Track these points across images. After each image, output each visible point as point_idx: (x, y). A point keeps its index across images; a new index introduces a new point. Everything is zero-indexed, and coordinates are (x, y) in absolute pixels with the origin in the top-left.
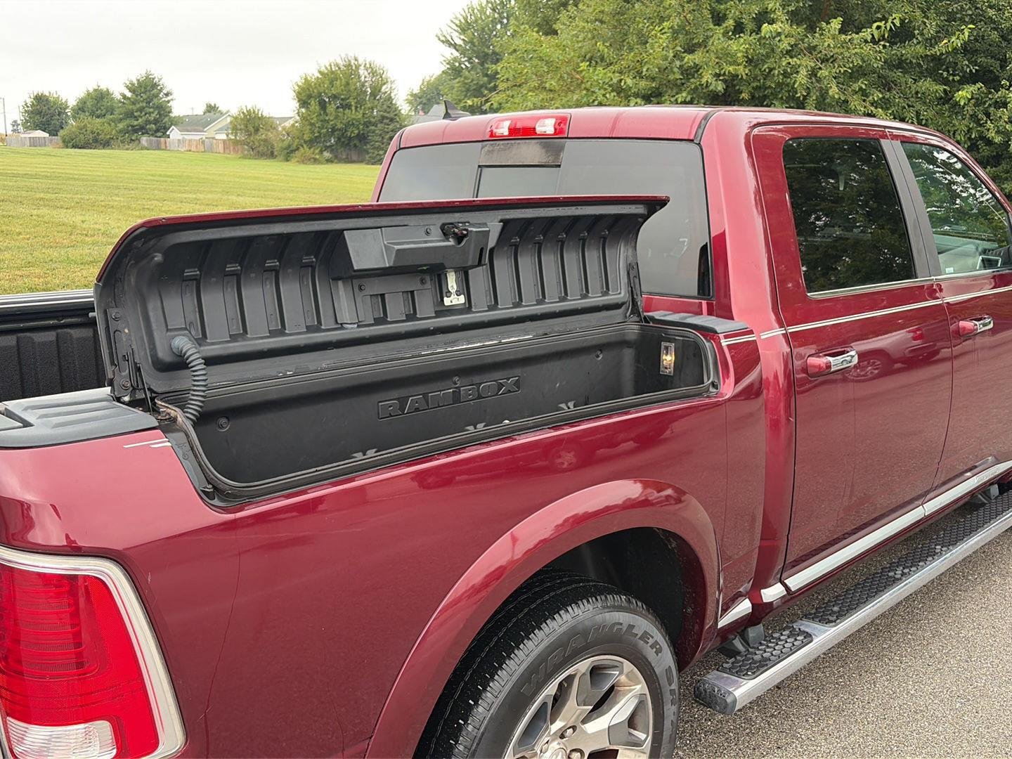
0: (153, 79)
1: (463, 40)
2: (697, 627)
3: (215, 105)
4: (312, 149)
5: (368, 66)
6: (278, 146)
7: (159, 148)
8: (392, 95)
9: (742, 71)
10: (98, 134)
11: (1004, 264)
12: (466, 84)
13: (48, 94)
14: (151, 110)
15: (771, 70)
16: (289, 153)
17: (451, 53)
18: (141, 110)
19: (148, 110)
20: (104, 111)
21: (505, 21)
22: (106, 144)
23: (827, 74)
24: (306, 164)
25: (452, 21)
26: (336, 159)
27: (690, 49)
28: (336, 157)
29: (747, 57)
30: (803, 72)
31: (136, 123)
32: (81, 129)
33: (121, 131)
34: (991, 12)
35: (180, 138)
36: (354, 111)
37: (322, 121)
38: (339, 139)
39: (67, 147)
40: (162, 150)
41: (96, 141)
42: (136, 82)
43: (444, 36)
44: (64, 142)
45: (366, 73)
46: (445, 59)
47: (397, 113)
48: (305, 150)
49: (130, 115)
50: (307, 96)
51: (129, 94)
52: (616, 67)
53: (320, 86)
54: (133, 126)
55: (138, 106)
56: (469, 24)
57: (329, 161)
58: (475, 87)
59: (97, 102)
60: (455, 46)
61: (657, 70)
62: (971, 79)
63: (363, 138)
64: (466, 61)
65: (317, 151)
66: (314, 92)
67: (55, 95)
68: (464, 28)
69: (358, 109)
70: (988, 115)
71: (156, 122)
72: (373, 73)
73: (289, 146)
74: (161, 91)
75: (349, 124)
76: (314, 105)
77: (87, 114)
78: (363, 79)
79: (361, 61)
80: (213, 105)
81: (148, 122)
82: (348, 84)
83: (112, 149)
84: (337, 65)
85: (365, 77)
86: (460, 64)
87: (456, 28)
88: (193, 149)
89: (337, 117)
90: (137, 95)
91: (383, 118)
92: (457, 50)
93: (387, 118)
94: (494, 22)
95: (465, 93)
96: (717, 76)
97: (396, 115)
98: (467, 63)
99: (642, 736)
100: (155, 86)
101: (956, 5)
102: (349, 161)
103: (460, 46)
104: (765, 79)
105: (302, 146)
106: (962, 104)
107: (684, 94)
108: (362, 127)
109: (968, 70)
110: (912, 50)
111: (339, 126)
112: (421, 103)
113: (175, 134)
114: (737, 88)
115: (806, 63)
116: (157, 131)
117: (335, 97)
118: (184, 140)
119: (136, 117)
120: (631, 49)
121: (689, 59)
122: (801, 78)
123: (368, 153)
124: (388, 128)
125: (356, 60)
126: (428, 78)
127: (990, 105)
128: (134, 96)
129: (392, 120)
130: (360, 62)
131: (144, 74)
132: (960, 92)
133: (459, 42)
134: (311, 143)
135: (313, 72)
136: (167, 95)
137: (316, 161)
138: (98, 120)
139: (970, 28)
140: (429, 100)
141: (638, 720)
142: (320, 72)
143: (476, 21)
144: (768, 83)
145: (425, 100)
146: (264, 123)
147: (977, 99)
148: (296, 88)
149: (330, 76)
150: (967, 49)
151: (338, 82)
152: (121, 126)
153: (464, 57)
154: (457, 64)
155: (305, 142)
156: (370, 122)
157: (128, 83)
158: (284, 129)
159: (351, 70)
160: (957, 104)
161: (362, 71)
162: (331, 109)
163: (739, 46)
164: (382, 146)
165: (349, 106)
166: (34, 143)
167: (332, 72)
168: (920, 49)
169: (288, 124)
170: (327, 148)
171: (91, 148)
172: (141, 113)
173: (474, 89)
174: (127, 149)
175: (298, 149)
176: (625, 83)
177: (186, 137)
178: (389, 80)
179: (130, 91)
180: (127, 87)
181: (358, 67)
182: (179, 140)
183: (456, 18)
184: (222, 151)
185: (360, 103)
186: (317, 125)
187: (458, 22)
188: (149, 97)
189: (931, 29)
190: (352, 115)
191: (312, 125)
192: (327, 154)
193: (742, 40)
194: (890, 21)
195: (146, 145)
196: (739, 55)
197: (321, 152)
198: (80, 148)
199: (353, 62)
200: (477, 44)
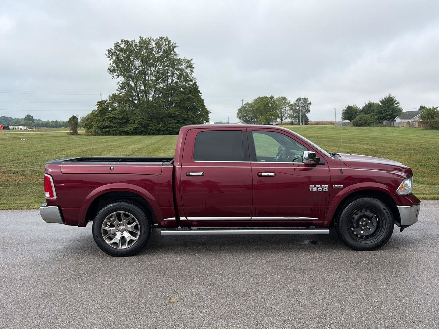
0: (392, 97)
3: (424, 106)
7: (390, 126)
10: (367, 121)
13: (352, 106)
14: (389, 110)
18: (385, 110)
19: (388, 110)
20: (371, 111)
22: (369, 124)
31: (382, 116)
32: (360, 119)
33: (375, 119)
35: (400, 121)
39: (354, 126)
40: (392, 126)
41: (365, 123)
42: (384, 99)
44: (353, 124)
49: (380, 112)
51: (380, 104)
54: (381, 117)
59: (370, 107)
67: (355, 106)
71: (390, 115)
74: (394, 102)
77: (364, 113)
81: (387, 115)
83: (371, 126)
88: (405, 126)
90: (384, 105)
100: (393, 100)
113: (398, 120)
116: (391, 118)
118: (401, 122)
119: (382, 113)
128: (383, 105)
131: (388, 95)
136: (397, 104)
138: (367, 115)
146: (436, 114)
152: (376, 117)
157: (381, 100)
166: (344, 125)
171: (363, 126)
172: (385, 111)
174: (377, 126)
177: (403, 121)
179: (381, 103)
180: (380, 101)
182: (399, 122)
184: (417, 126)
188: (388, 105)
195: (385, 125)
198: (359, 126)
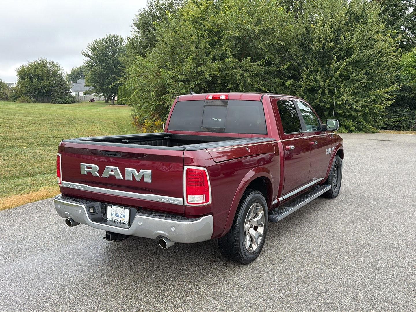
1: (93, 54)
2: (270, 203)
4: (26, 97)
5: (51, 63)
6: (9, 96)
8: (62, 75)
9: (218, 73)
11: (317, 130)
12: (95, 71)
15: (227, 73)
16: (14, 99)
17: (87, 59)
21: (110, 47)
23: (247, 75)
24: (24, 103)
25: (88, 47)
26: (37, 101)
27: (199, 65)
28: (37, 100)
29: (219, 69)
30: (239, 75)
34: (295, 57)
36: (45, 81)
37: (30, 85)
38: (39, 93)
43: (85, 53)
45: (50, 66)
46: (85, 61)
47: (65, 83)
48: (23, 97)
50: (23, 74)
52: (174, 71)
53: (29, 70)
56: (96, 48)
57: (34, 102)
58: (98, 73)
60: (89, 57)
61: (188, 72)
62: (290, 78)
63: (49, 92)
64: (94, 62)
65: (28, 98)
66: (27, 73)
68: (93, 49)
69: (47, 81)
70: (296, 90)
72: (54, 66)
73: (15, 95)
75: (43, 87)
76: (27, 79)
78: (49, 68)
79: (48, 60)
82: (42, 70)
84: (37, 62)
85: (50, 67)
86: (92, 64)
87: (90, 49)
89: (37, 84)
91: (59, 84)
92: (90, 58)
93: (60, 84)
94: (106, 47)
95: (94, 75)
96: (209, 75)
97: (64, 83)
98: (94, 63)
99: (263, 223)
101: (284, 54)
102: (43, 102)
103: (92, 56)
104: (225, 76)
105: (21, 95)
106: (288, 86)
107: (198, 81)
108: (49, 88)
109: (289, 75)
110: (272, 68)
111: (39, 87)
112: (71, 78)
114: (216, 79)
115: (239, 71)
117: (36, 75)
120: (178, 64)
121: (200, 68)
122: (238, 76)
123: (51, 98)
124: (60, 89)
125: (45, 60)
126: (74, 68)
127: (296, 87)
129: (62, 85)
130: (47, 61)
132: (287, 83)
133: (91, 55)
134: (25, 94)
135: (26, 64)
137: (28, 102)
139: (290, 63)
140: (75, 77)
141: (262, 219)
142: (29, 65)
143: (99, 47)
144: (226, 78)
146: (2, 85)
147: (292, 84)
148: (18, 71)
149: (34, 66)
150: (288, 69)
151: (38, 70)
153: (94, 61)
154: (90, 64)
155: (23, 94)
156: (52, 86)
158: (12, 88)
159: (43, 64)
160: (286, 86)
161: (48, 65)
162: (35, 80)
163: (216, 65)
164: (58, 96)
165: (43, 79)
167: (35, 65)
168: (275, 68)
169: (14, 86)
170: (33, 96)
173: (98, 74)
175: (19, 97)
176: (178, 76)
178: (61, 69)
181: (46, 63)
183: (90, 45)
185: (48, 79)
186: (28, 87)
187: (90, 47)
189: (277, 62)
190: (44, 83)
191: (26, 86)
192: (33, 99)
193: (217, 63)
194: (265, 59)
196: (216, 68)
197: (30, 98)
199: (44, 61)
200: (99, 56)
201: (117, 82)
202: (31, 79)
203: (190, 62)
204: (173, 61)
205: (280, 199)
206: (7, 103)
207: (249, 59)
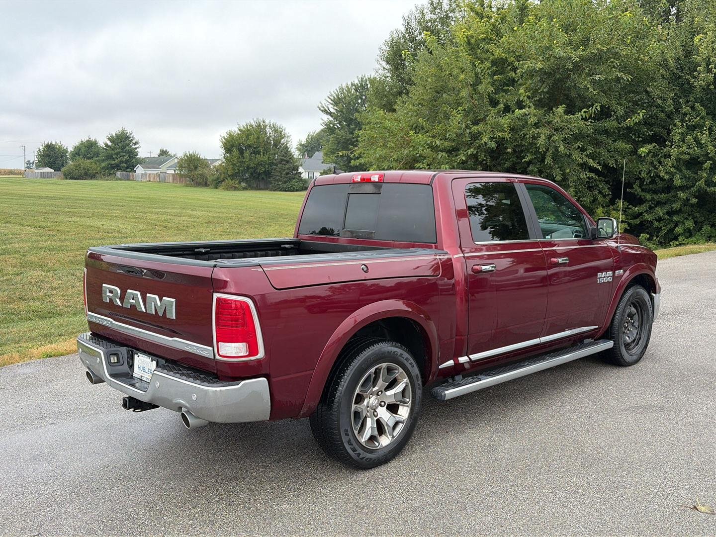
0: (127, 133)
1: (336, 110)
3: (166, 150)
4: (234, 181)
5: (272, 126)
6: (210, 179)
7: (128, 179)
8: (288, 145)
9: (507, 135)
10: (88, 170)
12: (338, 138)
13: (54, 143)
14: (125, 154)
15: (525, 135)
16: (217, 183)
17: (327, 118)
18: (118, 154)
19: (122, 154)
20: (92, 154)
21: (364, 97)
22: (93, 177)
23: (557, 138)
24: (229, 190)
25: (329, 97)
26: (250, 187)
27: (476, 122)
28: (250, 186)
29: (510, 127)
30: (543, 137)
31: (113, 162)
32: (77, 167)
33: (103, 168)
34: (659, 102)
35: (143, 172)
36: (262, 156)
37: (241, 162)
38: (252, 174)
39: (67, 179)
40: (131, 180)
41: (86, 174)
42: (114, 135)
43: (323, 107)
44: (65, 175)
45: (271, 131)
46: (323, 122)
47: (291, 156)
48: (229, 181)
49: (110, 157)
50: (230, 145)
51: (110, 144)
52: (430, 134)
53: (239, 139)
54: (112, 165)
55: (116, 151)
56: (340, 99)
57: (245, 189)
58: (344, 140)
59: (88, 149)
60: (330, 114)
61: (455, 135)
62: (646, 141)
63: (268, 174)
64: (338, 123)
65: (237, 182)
66: (235, 143)
67: (59, 144)
68: (336, 102)
69: (265, 154)
70: (660, 163)
71: (126, 162)
72: (276, 131)
73: (218, 178)
74: (131, 141)
75: (260, 164)
76: (235, 152)
77: (81, 156)
78: (268, 134)
79: (267, 122)
80: (165, 150)
81: (122, 162)
82: (258, 138)
83: (97, 179)
84: (251, 125)
85: (270, 134)
86: (334, 125)
87: (331, 102)
88: (152, 180)
89: (251, 159)
90: (115, 144)
91: (282, 160)
92: (332, 116)
93: (284, 160)
94: (356, 98)
95: (337, 144)
96: (491, 138)
97: (290, 158)
98: (338, 125)
99: (408, 400)
100: (128, 138)
101: (638, 97)
102: (258, 188)
103: (334, 113)
104: (521, 140)
105: (227, 179)
106: (643, 156)
107: (472, 150)
108: (267, 166)
109: (647, 134)
110: (610, 124)
111: (252, 165)
112: (307, 150)
113: (139, 170)
114: (505, 146)
115: (544, 132)
116: (127, 168)
117: (249, 146)
118: (146, 174)
119: (114, 159)
120: (440, 123)
121: (475, 129)
122: (541, 141)
123: (271, 183)
124: (285, 167)
125: (264, 122)
126: (312, 134)
127: (661, 156)
128: (113, 145)
129: (287, 162)
130: (266, 124)
131: (121, 130)
132: (641, 149)
133: (332, 110)
134: (233, 177)
135: (235, 129)
136: (135, 144)
137: (236, 189)
138: (88, 161)
139: (643, 112)
140: (312, 148)
141: (406, 394)
142: (239, 130)
143: (345, 98)
144: (523, 143)
145: (310, 147)
146: (201, 163)
147: (654, 153)
148: (224, 140)
149: (247, 133)
150: (646, 123)
151: (252, 137)
152: (103, 165)
153: (337, 121)
154: (332, 125)
155: (229, 176)
156: (273, 163)
157: (109, 136)
158: (215, 167)
159: (260, 129)
160: (640, 156)
161: (268, 130)
162: (247, 154)
163: (505, 121)
164: (281, 179)
165: (259, 153)
166: (44, 175)
167: (248, 130)
168: (615, 124)
169: (217, 164)
170: (243, 180)
171: (82, 179)
172: (118, 156)
173: (343, 142)
174: (107, 180)
175: (224, 180)
176: (435, 143)
177: (148, 172)
178: (286, 136)
179: (111, 142)
180: (109, 139)
181: (265, 127)
182: (142, 174)
183: (332, 95)
184: (171, 182)
185: (266, 151)
186: (237, 165)
187: (332, 98)
188: (123, 146)
189: (621, 111)
190: (261, 158)
191: (233, 164)
192: (243, 184)
193: (507, 117)
194: (594, 107)
195: (120, 177)
196: (506, 126)
197: (240, 183)
198: (75, 179)
199: (262, 123)
200: (345, 112)
201: (338, 153)
202: (241, 152)
203: (459, 117)
204: (433, 117)
205: (463, 359)
206: (206, 190)
207: (561, 109)
